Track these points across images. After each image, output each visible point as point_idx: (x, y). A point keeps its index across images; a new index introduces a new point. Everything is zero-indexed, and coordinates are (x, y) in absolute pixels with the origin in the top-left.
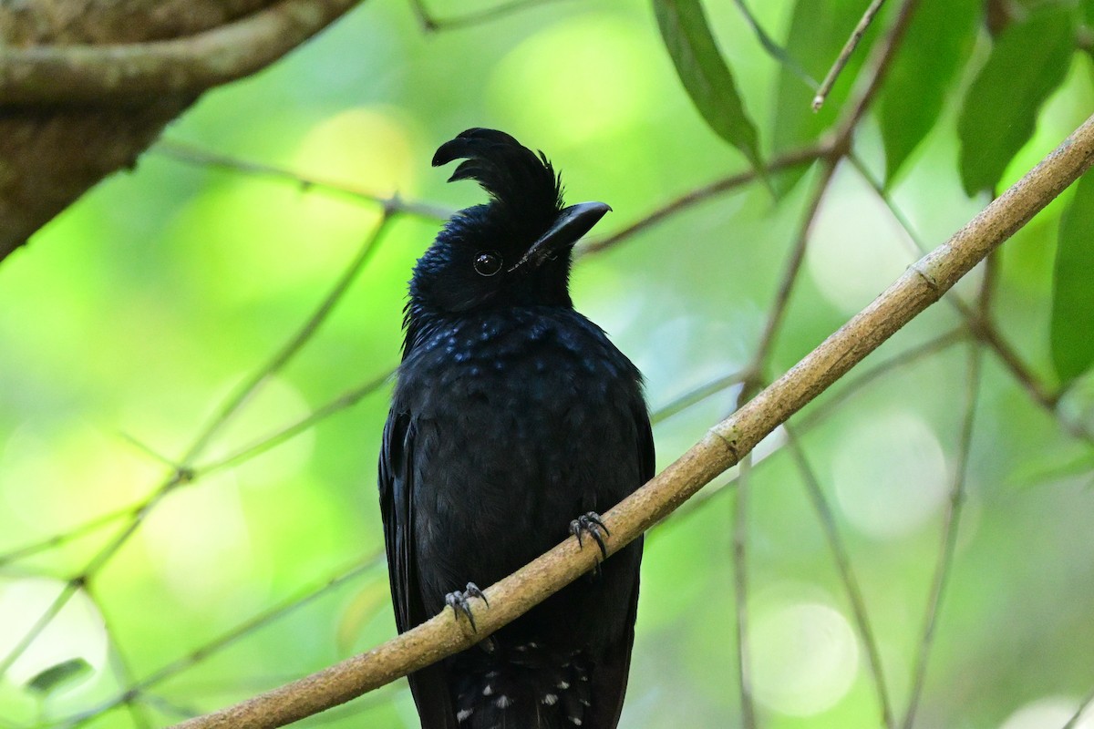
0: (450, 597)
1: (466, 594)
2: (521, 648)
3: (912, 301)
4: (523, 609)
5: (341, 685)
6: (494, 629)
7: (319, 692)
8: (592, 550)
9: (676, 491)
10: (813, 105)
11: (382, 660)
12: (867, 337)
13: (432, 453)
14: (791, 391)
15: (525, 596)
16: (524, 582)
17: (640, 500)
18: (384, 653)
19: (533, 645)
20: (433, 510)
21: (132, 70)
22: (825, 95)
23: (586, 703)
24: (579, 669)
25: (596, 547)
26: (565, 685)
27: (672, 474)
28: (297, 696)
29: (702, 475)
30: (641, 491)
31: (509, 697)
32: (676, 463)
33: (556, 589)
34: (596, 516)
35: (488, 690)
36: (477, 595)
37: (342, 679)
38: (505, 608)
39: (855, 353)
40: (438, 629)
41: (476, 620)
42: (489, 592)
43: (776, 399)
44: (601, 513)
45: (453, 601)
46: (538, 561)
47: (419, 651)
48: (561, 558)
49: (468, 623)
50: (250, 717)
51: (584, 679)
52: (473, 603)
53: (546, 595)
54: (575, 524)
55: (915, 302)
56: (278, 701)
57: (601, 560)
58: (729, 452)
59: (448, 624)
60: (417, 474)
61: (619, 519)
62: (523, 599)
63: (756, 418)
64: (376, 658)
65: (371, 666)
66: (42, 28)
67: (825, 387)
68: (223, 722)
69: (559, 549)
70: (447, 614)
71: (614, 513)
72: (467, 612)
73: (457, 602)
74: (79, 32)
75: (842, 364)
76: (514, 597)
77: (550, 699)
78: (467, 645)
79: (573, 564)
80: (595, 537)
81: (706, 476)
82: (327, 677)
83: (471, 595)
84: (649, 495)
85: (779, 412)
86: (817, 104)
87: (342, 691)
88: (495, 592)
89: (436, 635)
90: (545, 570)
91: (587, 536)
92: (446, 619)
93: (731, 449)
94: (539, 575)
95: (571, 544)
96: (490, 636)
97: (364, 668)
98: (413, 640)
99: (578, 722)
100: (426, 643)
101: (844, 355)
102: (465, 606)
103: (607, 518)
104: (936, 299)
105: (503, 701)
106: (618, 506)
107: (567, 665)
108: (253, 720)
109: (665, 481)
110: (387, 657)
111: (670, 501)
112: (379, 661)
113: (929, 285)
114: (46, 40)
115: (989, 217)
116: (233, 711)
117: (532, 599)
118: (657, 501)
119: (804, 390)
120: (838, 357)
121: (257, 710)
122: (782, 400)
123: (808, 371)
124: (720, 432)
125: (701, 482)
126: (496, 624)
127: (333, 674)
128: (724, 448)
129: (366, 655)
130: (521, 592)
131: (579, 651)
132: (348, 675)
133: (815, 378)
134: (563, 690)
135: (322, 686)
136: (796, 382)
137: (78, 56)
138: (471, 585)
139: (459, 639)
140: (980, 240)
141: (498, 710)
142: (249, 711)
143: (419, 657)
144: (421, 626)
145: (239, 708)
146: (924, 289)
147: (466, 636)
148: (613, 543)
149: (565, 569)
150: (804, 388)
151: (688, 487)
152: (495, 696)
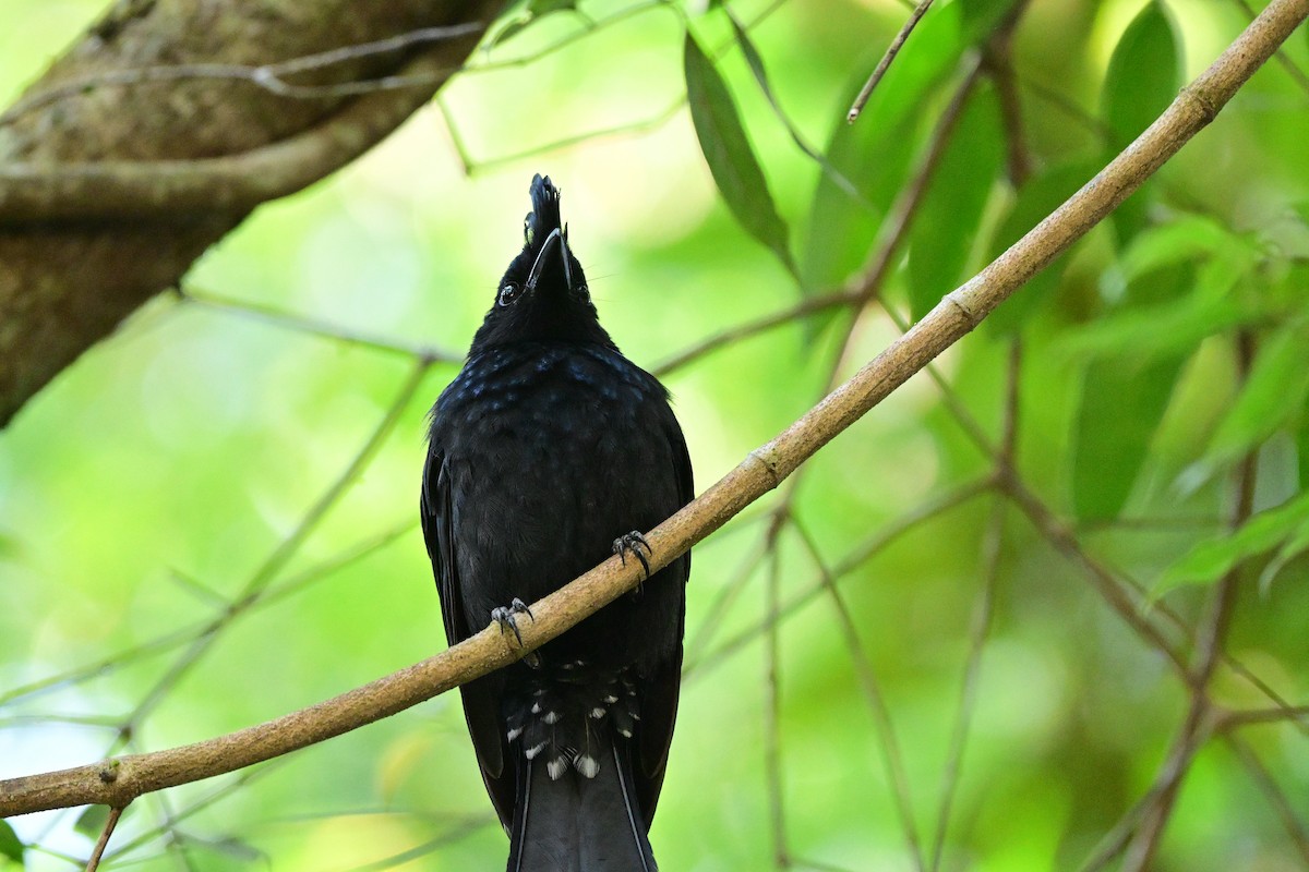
0: (496, 613)
1: (511, 610)
2: (568, 666)
3: (947, 329)
4: (567, 625)
5: (389, 696)
6: (539, 644)
7: (368, 703)
8: (635, 568)
9: (717, 511)
10: (848, 118)
11: (430, 672)
12: (903, 365)
13: (467, 490)
14: (829, 416)
15: (570, 612)
16: (569, 599)
17: (680, 522)
18: (432, 666)
19: (580, 663)
20: (473, 542)
21: (180, 185)
22: (860, 108)
23: (636, 717)
24: (627, 684)
25: (639, 565)
26: (612, 699)
27: (713, 495)
28: (347, 707)
29: (742, 497)
30: (683, 512)
31: (557, 713)
32: (716, 485)
33: (600, 606)
34: (639, 534)
35: (536, 708)
36: (522, 610)
37: (390, 691)
38: (550, 623)
39: (892, 380)
40: (485, 642)
41: (522, 634)
42: (535, 608)
43: (815, 424)
44: (644, 533)
45: (499, 615)
46: (582, 579)
47: (465, 664)
48: (605, 575)
49: (515, 637)
50: (301, 727)
51: (633, 693)
52: (519, 618)
53: (588, 612)
54: (618, 542)
55: (951, 331)
56: (329, 711)
57: (644, 578)
58: (769, 474)
59: (494, 638)
60: (455, 509)
61: (661, 539)
62: (567, 615)
63: (795, 442)
64: (424, 671)
65: (419, 678)
66: (91, 146)
67: (861, 413)
68: (273, 732)
69: (603, 567)
70: (493, 628)
71: (656, 533)
72: (513, 626)
73: (503, 617)
74: (126, 149)
75: (879, 390)
76: (559, 612)
77: (598, 713)
78: (512, 660)
79: (616, 581)
80: (639, 555)
81: (746, 498)
82: (376, 688)
83: (517, 611)
84: (691, 515)
85: (817, 436)
86: (853, 115)
87: (391, 702)
88: (540, 608)
89: (483, 649)
90: (589, 586)
91: (630, 554)
92: (492, 633)
93: (771, 471)
94: (584, 591)
95: (614, 562)
96: (535, 651)
97: (412, 679)
98: (460, 653)
99: (627, 734)
100: (473, 656)
101: (881, 382)
102: (510, 621)
103: (649, 537)
104: (970, 329)
105: (551, 717)
106: (661, 526)
107: (614, 681)
108: (303, 730)
109: (706, 502)
110: (435, 669)
111: (711, 521)
112: (426, 673)
113: (964, 314)
114: (96, 157)
115: (1023, 249)
116: (284, 721)
117: (576, 615)
118: (698, 522)
119: (842, 415)
120: (875, 383)
121: (307, 720)
122: (820, 424)
123: (845, 396)
124: (760, 455)
125: (741, 503)
126: (543, 638)
127: (382, 685)
128: (764, 470)
129: (414, 667)
130: (565, 608)
131: (626, 668)
132: (396, 687)
133: (853, 403)
134: (611, 704)
135: (371, 697)
136: (834, 407)
137: (126, 172)
138: (517, 601)
139: (504, 652)
140: (1013, 271)
141: (548, 726)
142: (300, 720)
143: (466, 670)
144: (468, 640)
145: (290, 718)
146: (959, 318)
147: (512, 650)
148: (656, 561)
149: (608, 586)
150: (842, 413)
151: (729, 508)
152: (544, 713)
